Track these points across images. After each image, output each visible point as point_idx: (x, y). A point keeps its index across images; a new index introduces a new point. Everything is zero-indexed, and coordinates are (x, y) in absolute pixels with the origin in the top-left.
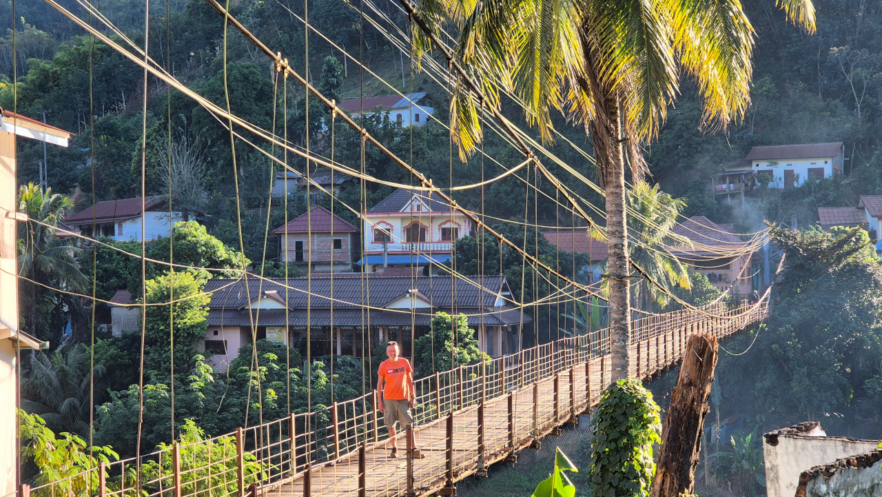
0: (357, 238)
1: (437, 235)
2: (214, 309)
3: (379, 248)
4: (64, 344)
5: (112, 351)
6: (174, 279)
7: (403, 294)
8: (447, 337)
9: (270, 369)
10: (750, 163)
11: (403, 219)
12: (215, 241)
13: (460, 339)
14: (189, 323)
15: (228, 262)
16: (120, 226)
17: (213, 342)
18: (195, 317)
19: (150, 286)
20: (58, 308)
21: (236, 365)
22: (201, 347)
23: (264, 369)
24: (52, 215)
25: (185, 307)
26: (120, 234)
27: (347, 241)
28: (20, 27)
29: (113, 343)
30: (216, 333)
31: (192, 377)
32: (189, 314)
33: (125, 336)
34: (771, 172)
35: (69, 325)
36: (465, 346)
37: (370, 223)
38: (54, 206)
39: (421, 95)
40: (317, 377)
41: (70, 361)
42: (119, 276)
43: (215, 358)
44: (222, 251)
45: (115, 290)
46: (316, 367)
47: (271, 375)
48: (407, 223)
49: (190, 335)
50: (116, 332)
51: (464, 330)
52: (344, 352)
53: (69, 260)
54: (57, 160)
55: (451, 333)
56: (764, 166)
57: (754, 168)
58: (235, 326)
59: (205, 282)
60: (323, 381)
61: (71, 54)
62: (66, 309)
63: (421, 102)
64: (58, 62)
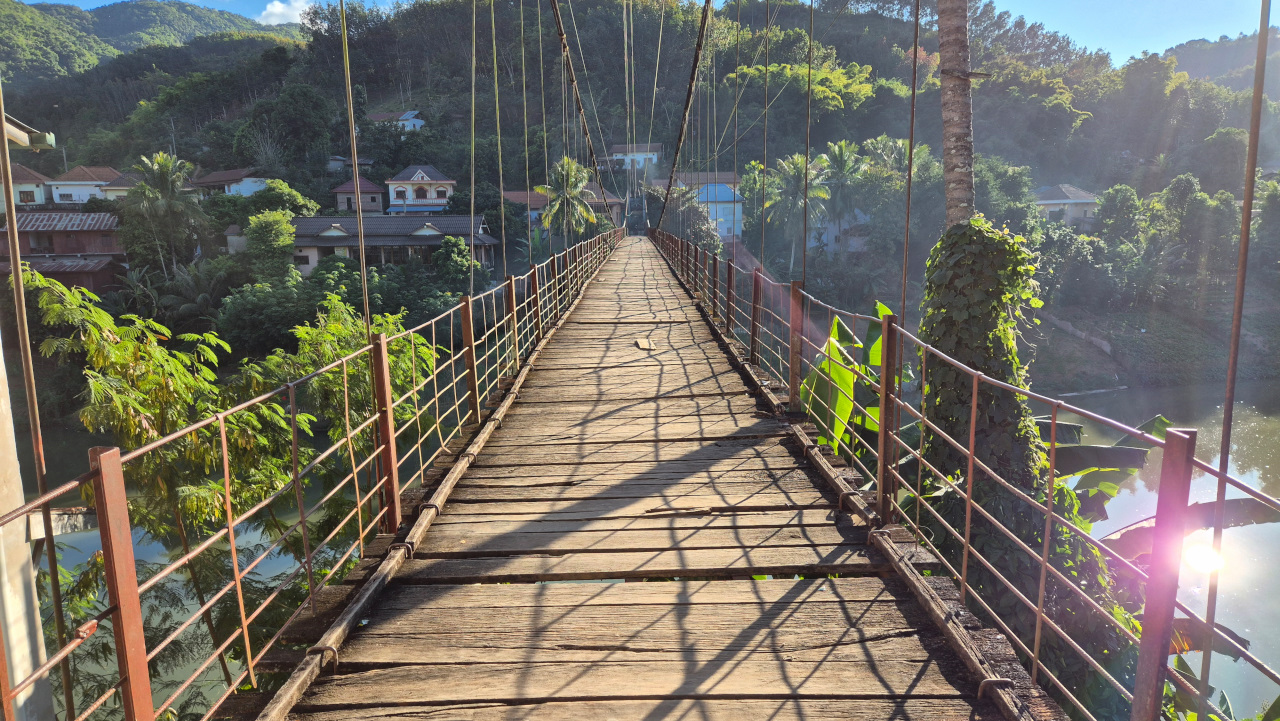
0: (386, 195)
1: (435, 195)
2: (298, 236)
3: (400, 202)
4: (196, 260)
5: (230, 263)
6: (269, 216)
7: (422, 227)
8: (453, 252)
9: (341, 273)
10: (612, 155)
11: (413, 184)
12: (294, 192)
13: (460, 253)
14: (281, 244)
15: (305, 206)
16: (229, 187)
17: (300, 257)
18: (286, 240)
19: (253, 219)
20: (190, 236)
21: (316, 270)
22: (291, 259)
23: (336, 272)
24: (178, 173)
25: (278, 234)
26: (229, 191)
27: (379, 198)
28: (152, 70)
29: (230, 258)
30: (301, 251)
31: (287, 278)
32: (282, 239)
33: (238, 253)
34: (623, 160)
35: (199, 247)
36: (464, 257)
37: (393, 187)
38: (180, 168)
39: (417, 112)
40: (373, 277)
41: (201, 270)
42: (230, 216)
43: (302, 267)
44: (300, 200)
45: (229, 225)
46: (372, 271)
47: (341, 277)
48: (415, 187)
49: (284, 252)
50: (232, 251)
51: (463, 247)
52: (387, 262)
53: (193, 203)
54: (183, 147)
55: (456, 250)
56: (619, 156)
57: (614, 157)
58: (315, 246)
59: (290, 219)
60: (377, 279)
61: (186, 83)
62: (195, 237)
63: (417, 117)
64: (178, 88)
